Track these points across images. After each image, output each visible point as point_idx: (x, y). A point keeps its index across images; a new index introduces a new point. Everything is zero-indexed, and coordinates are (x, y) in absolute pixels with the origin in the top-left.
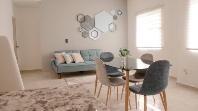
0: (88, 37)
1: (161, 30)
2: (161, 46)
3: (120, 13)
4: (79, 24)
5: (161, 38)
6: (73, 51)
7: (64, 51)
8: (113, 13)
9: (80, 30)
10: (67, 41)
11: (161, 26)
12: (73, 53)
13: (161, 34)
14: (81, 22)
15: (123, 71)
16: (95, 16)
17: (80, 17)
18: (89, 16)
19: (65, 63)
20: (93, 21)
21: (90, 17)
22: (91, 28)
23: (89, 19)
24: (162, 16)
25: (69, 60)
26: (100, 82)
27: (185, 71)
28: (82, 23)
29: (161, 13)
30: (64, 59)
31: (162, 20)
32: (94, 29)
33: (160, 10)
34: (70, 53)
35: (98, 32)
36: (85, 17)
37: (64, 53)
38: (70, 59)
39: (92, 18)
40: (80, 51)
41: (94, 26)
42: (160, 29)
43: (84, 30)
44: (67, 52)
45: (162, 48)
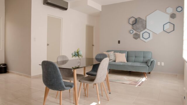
0: (139, 39)
3: (179, 9)
4: (130, 27)
6: (120, 52)
8: (170, 10)
9: (131, 32)
10: (119, 42)
14: (132, 25)
16: (147, 17)
18: (140, 18)
20: (144, 23)
22: (142, 29)
23: (140, 21)
35: (146, 32)
36: (136, 19)
38: (112, 57)
39: (143, 20)
40: (128, 52)
41: (145, 28)
43: (135, 32)
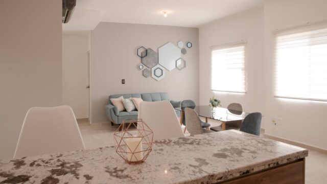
0: (150, 77)
1: (244, 72)
2: (244, 91)
3: (189, 45)
4: (139, 59)
5: (244, 81)
6: (133, 96)
7: (121, 95)
8: (182, 45)
9: (141, 67)
10: (123, 82)
11: (243, 66)
12: (134, 99)
13: (244, 76)
14: (142, 57)
15: (207, 121)
16: (159, 49)
17: (141, 51)
19: (125, 110)
20: (157, 56)
21: (152, 50)
22: (154, 64)
23: (152, 53)
24: (245, 54)
25: (130, 107)
26: (189, 132)
27: (274, 121)
28: (143, 59)
29: (243, 52)
30: (123, 105)
31: (245, 60)
32: (158, 66)
33: (242, 47)
34: (131, 98)
35: (162, 70)
36: (147, 50)
37: (122, 98)
38: (131, 105)
39: (155, 52)
40: (142, 95)
41: (157, 62)
42: (242, 70)
43: (145, 67)
44: (126, 96)
45: (246, 93)
